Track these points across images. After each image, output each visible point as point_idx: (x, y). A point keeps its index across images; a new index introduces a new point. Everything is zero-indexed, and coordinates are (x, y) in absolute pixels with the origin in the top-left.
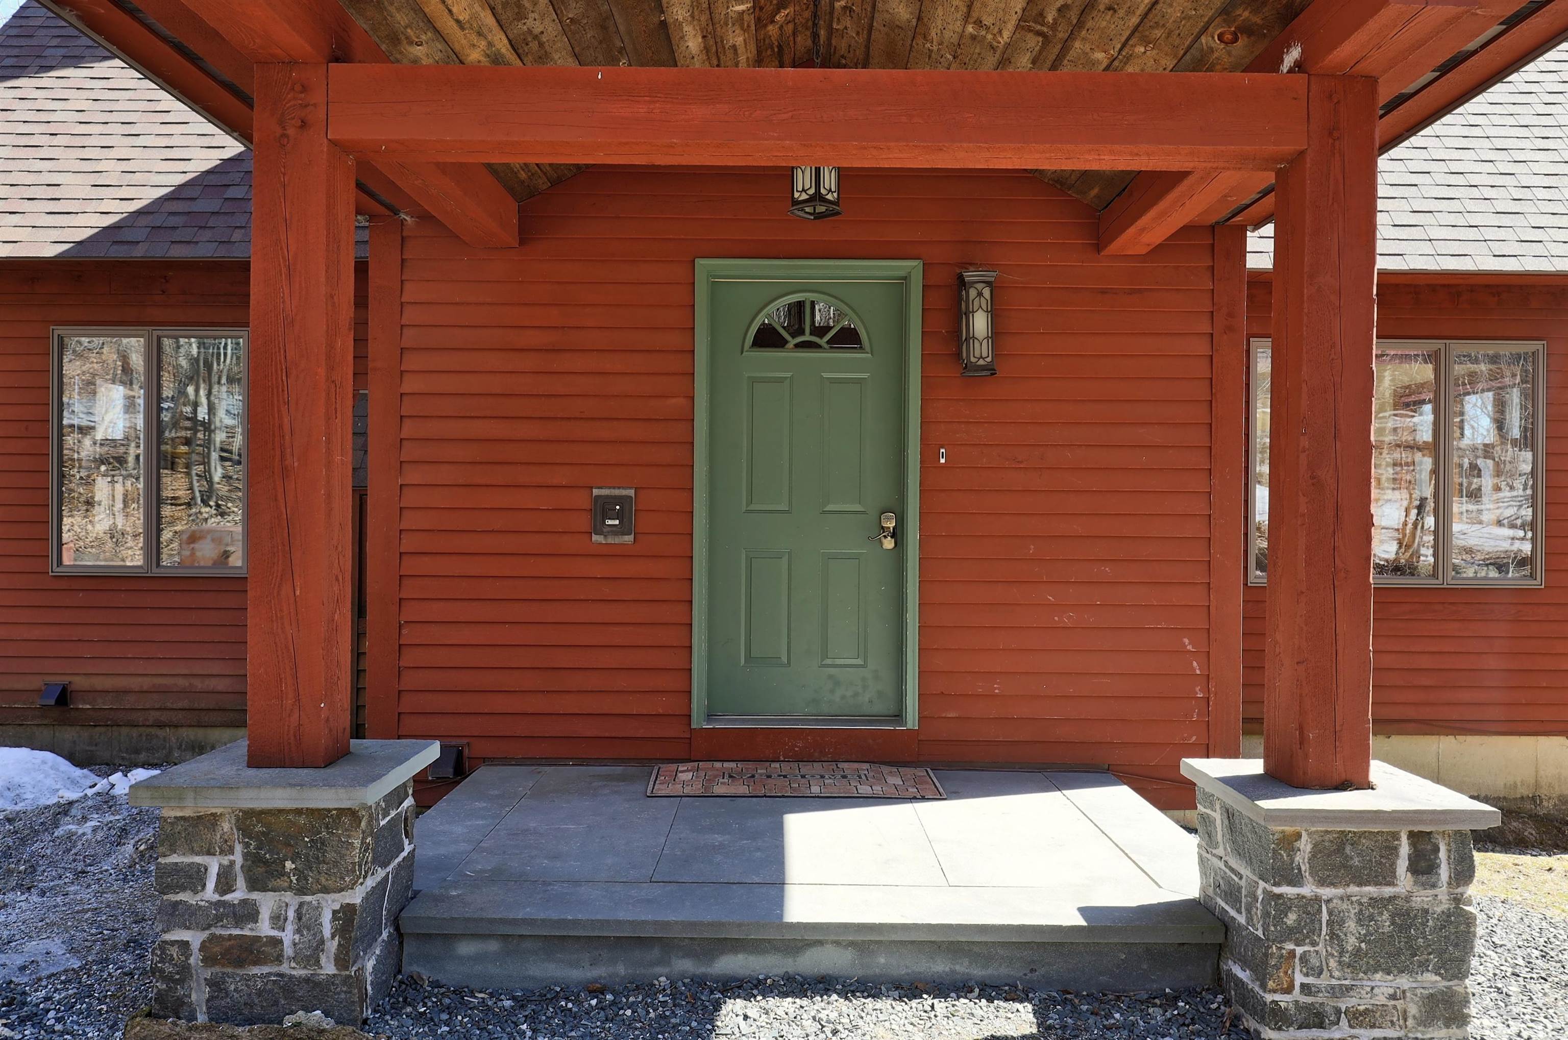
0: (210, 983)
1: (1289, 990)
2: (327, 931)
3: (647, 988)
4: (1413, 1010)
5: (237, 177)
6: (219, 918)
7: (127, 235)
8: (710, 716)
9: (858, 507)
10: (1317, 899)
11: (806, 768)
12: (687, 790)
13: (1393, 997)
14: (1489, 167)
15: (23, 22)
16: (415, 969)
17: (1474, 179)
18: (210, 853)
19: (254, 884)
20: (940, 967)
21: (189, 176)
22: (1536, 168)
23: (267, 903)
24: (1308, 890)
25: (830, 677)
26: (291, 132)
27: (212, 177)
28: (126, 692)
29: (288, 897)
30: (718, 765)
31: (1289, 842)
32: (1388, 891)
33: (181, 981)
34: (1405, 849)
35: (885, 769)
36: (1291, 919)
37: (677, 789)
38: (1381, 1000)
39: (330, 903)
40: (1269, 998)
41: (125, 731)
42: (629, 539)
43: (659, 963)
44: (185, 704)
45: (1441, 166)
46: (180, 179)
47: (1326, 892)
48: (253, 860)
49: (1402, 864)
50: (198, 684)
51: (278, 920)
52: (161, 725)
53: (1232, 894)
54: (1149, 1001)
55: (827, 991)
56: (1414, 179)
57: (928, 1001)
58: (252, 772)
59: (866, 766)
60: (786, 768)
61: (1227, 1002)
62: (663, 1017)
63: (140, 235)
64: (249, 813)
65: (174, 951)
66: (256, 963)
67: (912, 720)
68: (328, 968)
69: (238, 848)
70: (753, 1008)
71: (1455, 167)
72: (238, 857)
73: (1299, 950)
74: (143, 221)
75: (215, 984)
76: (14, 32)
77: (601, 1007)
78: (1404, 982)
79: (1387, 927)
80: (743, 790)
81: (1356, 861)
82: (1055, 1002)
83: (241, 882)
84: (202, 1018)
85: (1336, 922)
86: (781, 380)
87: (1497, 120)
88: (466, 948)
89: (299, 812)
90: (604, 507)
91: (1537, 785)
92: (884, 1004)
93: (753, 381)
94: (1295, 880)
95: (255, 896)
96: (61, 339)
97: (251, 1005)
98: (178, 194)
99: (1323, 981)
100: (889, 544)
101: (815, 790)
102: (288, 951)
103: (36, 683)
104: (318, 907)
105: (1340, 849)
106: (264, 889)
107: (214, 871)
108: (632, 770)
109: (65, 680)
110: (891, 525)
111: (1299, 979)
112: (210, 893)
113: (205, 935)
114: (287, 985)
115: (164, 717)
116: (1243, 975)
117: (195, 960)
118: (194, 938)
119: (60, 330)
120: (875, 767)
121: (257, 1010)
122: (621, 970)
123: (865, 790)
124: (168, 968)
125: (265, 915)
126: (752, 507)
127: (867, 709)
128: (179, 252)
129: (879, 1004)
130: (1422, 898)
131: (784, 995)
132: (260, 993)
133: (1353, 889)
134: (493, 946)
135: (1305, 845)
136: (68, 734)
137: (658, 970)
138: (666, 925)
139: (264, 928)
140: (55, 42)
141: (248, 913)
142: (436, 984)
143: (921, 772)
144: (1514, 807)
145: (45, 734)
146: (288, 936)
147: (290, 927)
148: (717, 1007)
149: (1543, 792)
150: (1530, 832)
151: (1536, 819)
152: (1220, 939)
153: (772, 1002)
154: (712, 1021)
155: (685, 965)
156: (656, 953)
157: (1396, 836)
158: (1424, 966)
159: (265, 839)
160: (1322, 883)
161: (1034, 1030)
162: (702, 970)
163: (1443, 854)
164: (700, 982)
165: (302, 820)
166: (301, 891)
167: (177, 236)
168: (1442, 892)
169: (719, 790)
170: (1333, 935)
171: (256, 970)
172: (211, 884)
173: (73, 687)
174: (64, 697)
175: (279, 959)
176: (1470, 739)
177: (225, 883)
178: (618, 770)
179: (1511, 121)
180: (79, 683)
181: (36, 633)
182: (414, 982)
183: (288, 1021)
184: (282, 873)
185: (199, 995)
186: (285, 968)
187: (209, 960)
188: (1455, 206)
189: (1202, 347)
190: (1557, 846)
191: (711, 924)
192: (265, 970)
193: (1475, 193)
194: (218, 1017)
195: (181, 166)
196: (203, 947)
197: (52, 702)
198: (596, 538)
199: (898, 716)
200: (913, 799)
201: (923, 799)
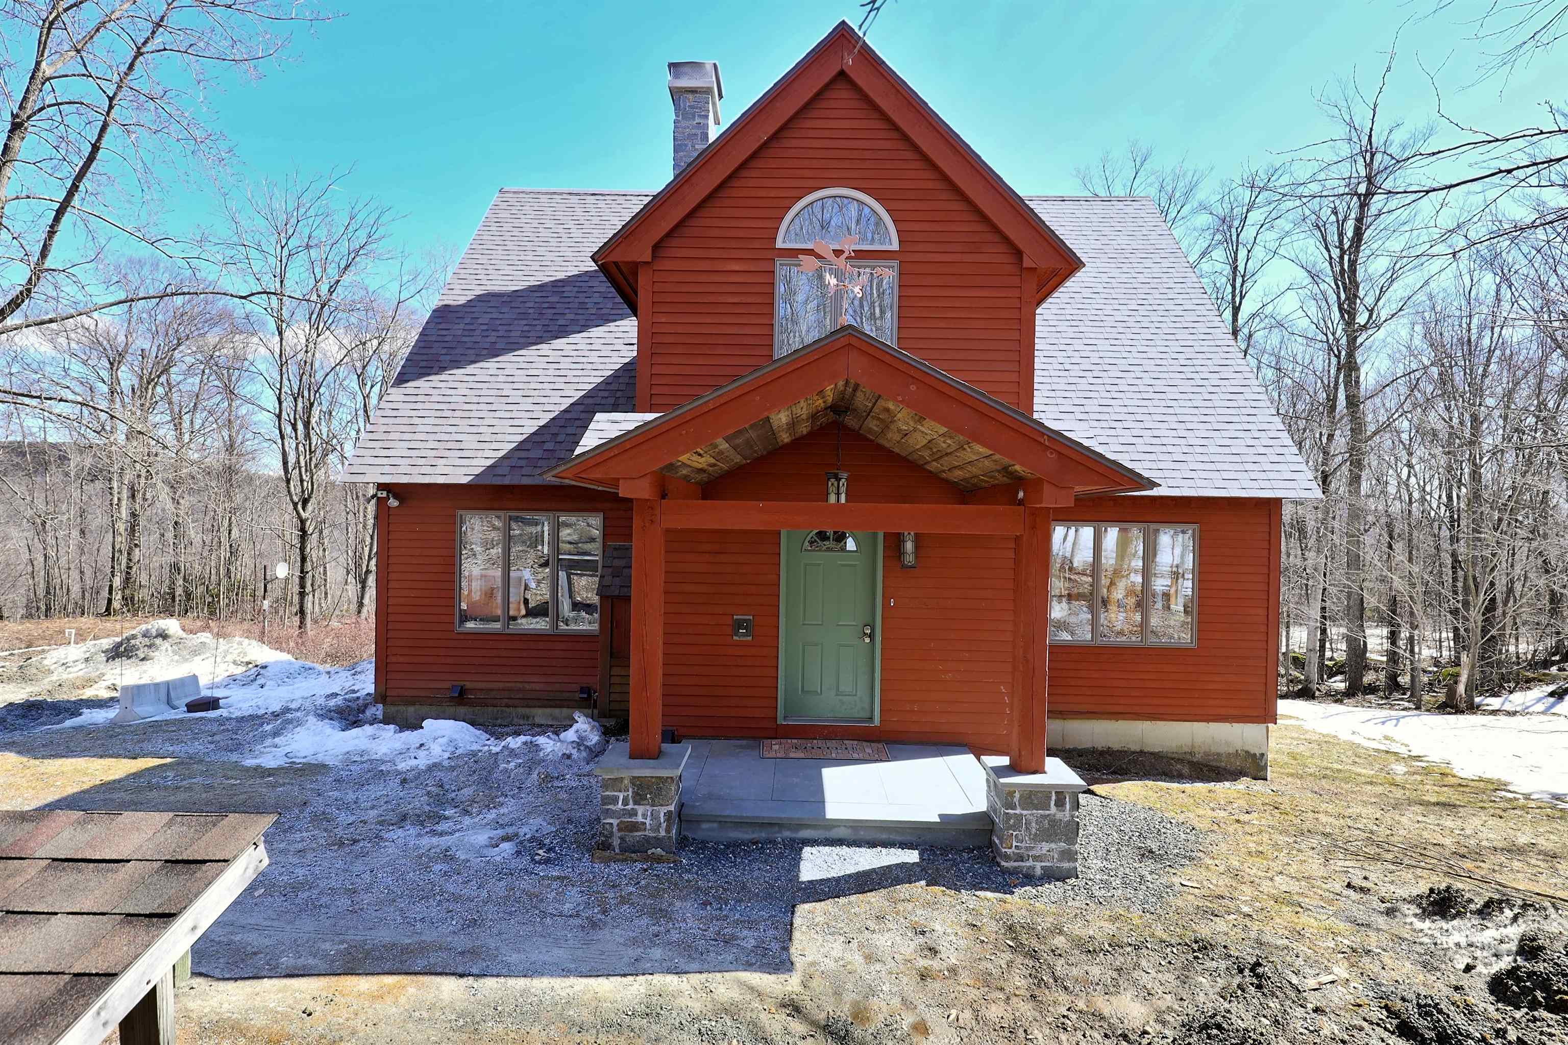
0: (620, 838)
1: (1011, 848)
2: (662, 821)
3: (773, 842)
4: (1056, 856)
5: (548, 437)
6: (624, 815)
7: (499, 471)
8: (785, 718)
9: (854, 623)
10: (1022, 815)
11: (830, 743)
12: (779, 755)
13: (1049, 851)
14: (1174, 433)
15: (426, 338)
16: (686, 833)
17: (1165, 441)
18: (620, 791)
19: (635, 803)
20: (884, 836)
21: (525, 436)
22: (1198, 434)
23: (640, 810)
24: (1018, 811)
25: (840, 700)
26: (647, 525)
27: (536, 436)
28: (492, 690)
29: (648, 807)
30: (789, 741)
31: (1011, 794)
32: (1047, 812)
33: (610, 837)
34: (1054, 798)
35: (865, 744)
36: (1012, 821)
37: (773, 754)
38: (1044, 852)
39: (663, 810)
40: (1004, 850)
41: (490, 709)
42: (750, 638)
43: (778, 832)
44: (521, 696)
45: (1149, 433)
46: (520, 438)
47: (1025, 812)
48: (636, 794)
49: (1053, 803)
50: (527, 687)
51: (644, 816)
52: (508, 706)
53: (995, 811)
54: (963, 851)
55: (841, 845)
56: (1134, 440)
57: (879, 848)
58: (632, 761)
59: (856, 742)
60: (820, 743)
61: (992, 852)
62: (781, 853)
63: (506, 470)
64: (634, 777)
65: (607, 826)
66: (636, 831)
67: (877, 721)
68: (663, 833)
69: (630, 790)
70: (814, 850)
71: (1156, 433)
72: (630, 793)
73: (1015, 833)
74: (506, 462)
75: (621, 838)
76: (422, 344)
77: (757, 849)
78: (1053, 846)
79: (1047, 826)
80: (802, 755)
81: (1036, 802)
82: (927, 850)
83: (631, 802)
84: (617, 851)
85: (1028, 823)
86: (819, 565)
87: (1182, 403)
88: (705, 826)
89: (652, 777)
90: (739, 624)
91: (1193, 746)
92: (863, 850)
93: (806, 565)
94: (1014, 808)
95: (636, 807)
96: (461, 516)
97: (634, 846)
98: (521, 447)
99: (1023, 845)
100: (867, 640)
101: (834, 755)
102: (648, 827)
103: (448, 685)
104: (659, 812)
105: (1030, 797)
106: (639, 804)
107: (621, 798)
108: (751, 742)
109: (462, 683)
110: (868, 632)
111: (1014, 844)
112: (620, 805)
113: (618, 821)
114: (647, 839)
115: (510, 702)
116: (997, 841)
117: (615, 829)
118: (615, 822)
119: (460, 512)
120: (860, 743)
121: (637, 848)
122: (763, 835)
123: (856, 756)
124: (606, 833)
125: (640, 813)
126: (806, 622)
127: (857, 715)
128: (526, 481)
129: (861, 849)
130: (1059, 815)
131: (825, 845)
132: (638, 842)
133: (1035, 811)
134: (715, 825)
135: (1017, 795)
136: (462, 710)
137: (778, 835)
138: (781, 819)
139: (640, 819)
140: (444, 351)
141: (634, 813)
142: (694, 839)
143: (880, 746)
144: (1181, 757)
145: (451, 710)
146: (648, 822)
147: (648, 818)
148: (801, 849)
149: (1196, 750)
150: (1186, 771)
151: (1192, 764)
152: (991, 828)
153: (821, 848)
154: (800, 855)
155: (787, 834)
156: (777, 828)
157: (1051, 793)
158: (1060, 840)
159: (640, 787)
160: (1023, 809)
161: (918, 860)
162: (794, 835)
163: (1067, 799)
164: (793, 840)
165: (653, 780)
166: (653, 806)
167: (524, 471)
168: (1067, 813)
169: (792, 755)
170: (1027, 828)
171: (636, 834)
172: (620, 803)
173: (466, 687)
174: (463, 692)
175: (645, 830)
176: (1158, 722)
177: (625, 803)
178: (744, 742)
179: (1189, 404)
180: (468, 685)
181: (449, 660)
182: (685, 838)
183: (650, 852)
184: (646, 799)
185: (616, 842)
186: (647, 833)
187: (620, 830)
188: (1153, 457)
189: (1012, 554)
190: (1198, 778)
191: (798, 819)
192: (640, 833)
193: (1164, 449)
194: (623, 850)
195: (520, 430)
196: (618, 825)
197: (457, 695)
198: (735, 638)
199: (871, 719)
200: (876, 761)
201: (881, 761)
